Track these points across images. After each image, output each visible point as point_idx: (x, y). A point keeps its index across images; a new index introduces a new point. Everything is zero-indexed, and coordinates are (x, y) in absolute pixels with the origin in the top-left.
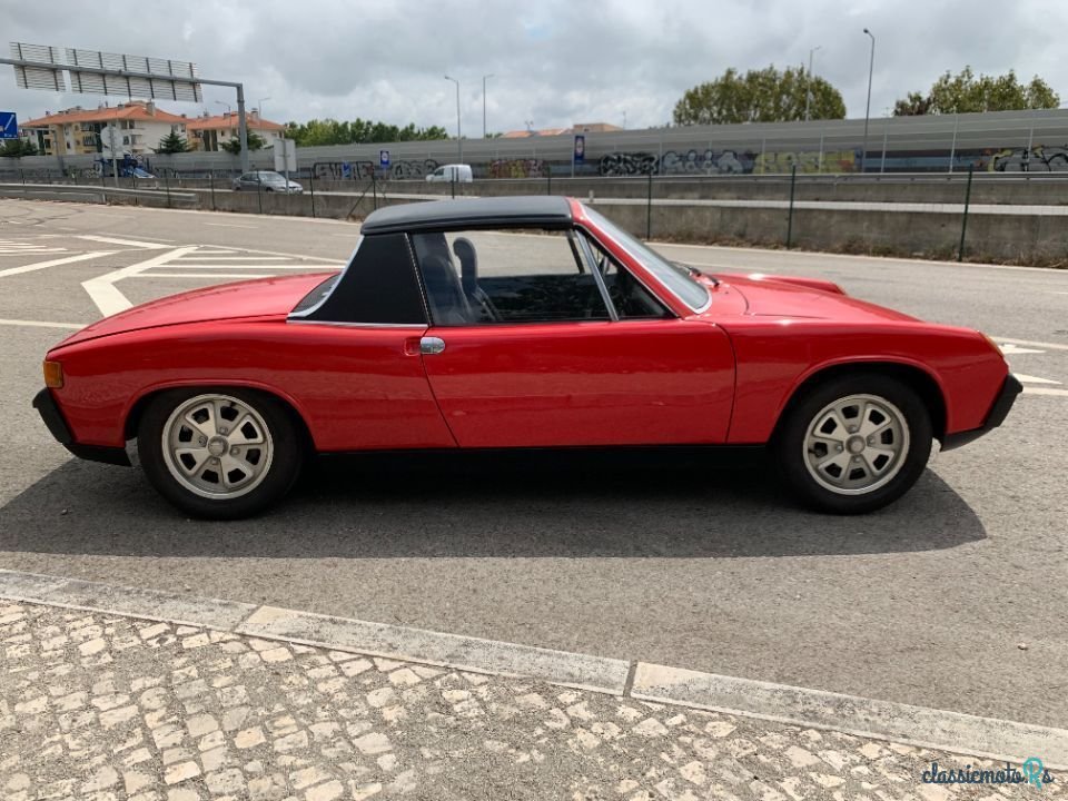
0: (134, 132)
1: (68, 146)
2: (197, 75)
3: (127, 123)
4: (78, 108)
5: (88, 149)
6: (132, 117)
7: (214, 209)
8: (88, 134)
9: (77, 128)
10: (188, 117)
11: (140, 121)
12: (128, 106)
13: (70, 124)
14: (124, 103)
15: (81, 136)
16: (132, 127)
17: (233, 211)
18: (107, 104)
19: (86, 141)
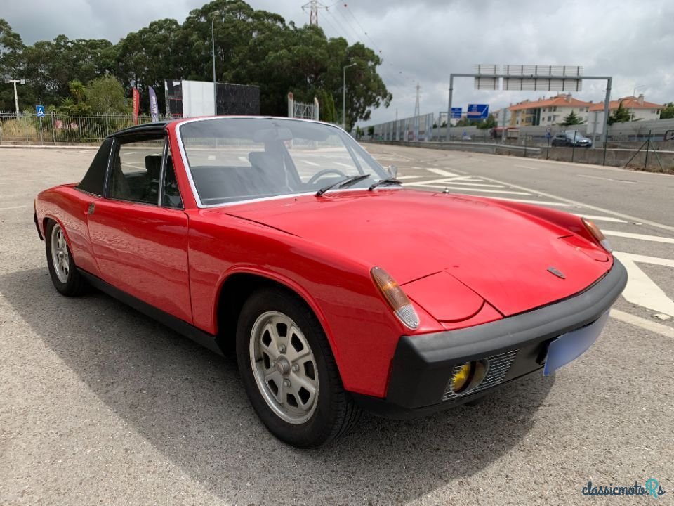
0: (555, 113)
1: (517, 123)
2: (582, 74)
3: (553, 108)
4: (527, 101)
5: (527, 124)
6: (556, 104)
7: (547, 158)
8: (529, 115)
9: (524, 112)
10: (594, 103)
11: (561, 106)
12: (555, 98)
13: (520, 110)
14: (553, 96)
15: (525, 116)
16: (554, 110)
17: (558, 160)
18: (544, 97)
19: (528, 120)
